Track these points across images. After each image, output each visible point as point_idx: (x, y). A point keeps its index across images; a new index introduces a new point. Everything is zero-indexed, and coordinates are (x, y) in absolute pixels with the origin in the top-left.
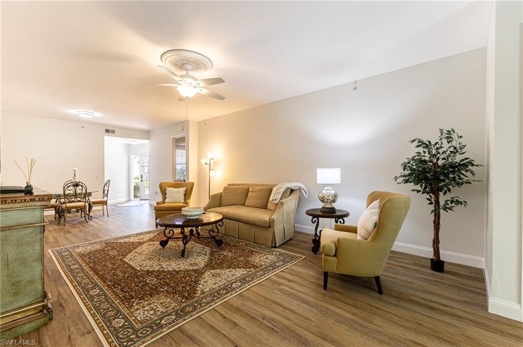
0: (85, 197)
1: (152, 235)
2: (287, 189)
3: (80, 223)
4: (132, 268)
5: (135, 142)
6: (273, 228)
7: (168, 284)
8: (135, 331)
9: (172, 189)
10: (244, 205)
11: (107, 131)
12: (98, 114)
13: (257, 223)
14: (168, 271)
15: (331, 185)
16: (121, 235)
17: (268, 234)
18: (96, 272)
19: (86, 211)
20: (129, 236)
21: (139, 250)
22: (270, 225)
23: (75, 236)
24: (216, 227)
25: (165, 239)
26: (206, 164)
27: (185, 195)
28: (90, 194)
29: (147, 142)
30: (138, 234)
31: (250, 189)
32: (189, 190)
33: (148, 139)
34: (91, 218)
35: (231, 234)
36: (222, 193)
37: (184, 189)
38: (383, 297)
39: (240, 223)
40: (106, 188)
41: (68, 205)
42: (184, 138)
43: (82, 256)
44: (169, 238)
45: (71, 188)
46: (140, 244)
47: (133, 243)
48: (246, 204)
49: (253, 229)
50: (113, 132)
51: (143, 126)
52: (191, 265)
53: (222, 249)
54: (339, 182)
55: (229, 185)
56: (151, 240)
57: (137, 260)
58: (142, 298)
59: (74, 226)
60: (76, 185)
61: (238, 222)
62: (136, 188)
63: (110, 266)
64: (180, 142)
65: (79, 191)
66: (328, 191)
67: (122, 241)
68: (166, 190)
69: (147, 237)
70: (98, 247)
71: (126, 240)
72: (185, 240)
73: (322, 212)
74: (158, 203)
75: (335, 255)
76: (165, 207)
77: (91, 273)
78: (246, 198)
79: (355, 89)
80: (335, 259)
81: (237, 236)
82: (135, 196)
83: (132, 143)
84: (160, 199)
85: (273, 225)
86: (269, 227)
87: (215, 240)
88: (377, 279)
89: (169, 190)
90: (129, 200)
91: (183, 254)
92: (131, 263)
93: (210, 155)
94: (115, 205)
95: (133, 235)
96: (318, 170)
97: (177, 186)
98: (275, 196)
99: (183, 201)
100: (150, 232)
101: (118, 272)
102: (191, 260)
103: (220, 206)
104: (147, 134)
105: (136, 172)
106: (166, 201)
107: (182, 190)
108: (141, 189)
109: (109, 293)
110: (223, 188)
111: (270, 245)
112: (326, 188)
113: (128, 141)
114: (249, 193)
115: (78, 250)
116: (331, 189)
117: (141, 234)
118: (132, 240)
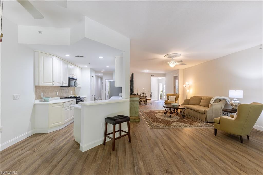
0: (145, 98)
1: (163, 111)
2: (217, 99)
3: (144, 105)
4: (156, 117)
5: (160, 78)
6: (206, 114)
7: (163, 122)
8: (154, 126)
9: (171, 96)
10: (199, 105)
11: (152, 75)
12: (149, 71)
13: (200, 112)
14: (165, 120)
15: (237, 98)
16: (154, 110)
17: (204, 117)
18: (148, 116)
19: (145, 101)
20: (156, 110)
21: (158, 114)
22: (205, 113)
23: (143, 108)
24: (183, 110)
25: (166, 112)
26: (186, 87)
27: (176, 99)
28: (147, 97)
29: (165, 78)
30: (159, 110)
31: (202, 99)
32: (177, 97)
33: (165, 77)
34: (147, 104)
35: (191, 115)
36: (189, 99)
37: (176, 96)
38: (243, 144)
39: (194, 111)
40: (151, 95)
41: (142, 99)
42: (177, 76)
43: (145, 112)
44: (167, 112)
45: (142, 94)
46: (159, 112)
47: (157, 112)
48: (200, 104)
49: (198, 114)
50: (153, 75)
51: (163, 72)
52: (172, 120)
53: (185, 119)
54: (243, 97)
55: (194, 96)
56: (162, 112)
57: (157, 116)
58: (157, 122)
59: (143, 105)
60: (143, 93)
61: (193, 111)
62: (161, 96)
63: (151, 116)
64: (176, 78)
65: (144, 95)
66: (236, 101)
67: (154, 111)
68: (169, 97)
69: (161, 111)
70: (148, 111)
71: (155, 111)
72: (171, 113)
73: (232, 110)
74: (166, 101)
75: (219, 123)
76: (168, 103)
77: (147, 116)
78: (200, 102)
79: (261, 48)
80: (219, 125)
81: (193, 116)
82: (161, 99)
83: (159, 79)
84: (167, 100)
85: (206, 113)
86: (205, 114)
87: (182, 115)
88: (241, 137)
89: (170, 97)
90: (158, 100)
91: (170, 117)
92: (156, 116)
93: (187, 83)
94: (154, 101)
95: (157, 110)
96: (229, 91)
97: (173, 95)
98: (212, 102)
99: (175, 101)
100: (163, 110)
101: (152, 117)
102: (172, 119)
103: (189, 104)
104: (164, 75)
105: (161, 90)
106: (169, 101)
107: (175, 97)
108: (163, 96)
109: (150, 120)
110: (190, 97)
111: (204, 121)
112: (234, 100)
113: (158, 78)
114: (202, 100)
115: (144, 111)
116: (237, 100)
117: (160, 110)
118: (157, 111)
